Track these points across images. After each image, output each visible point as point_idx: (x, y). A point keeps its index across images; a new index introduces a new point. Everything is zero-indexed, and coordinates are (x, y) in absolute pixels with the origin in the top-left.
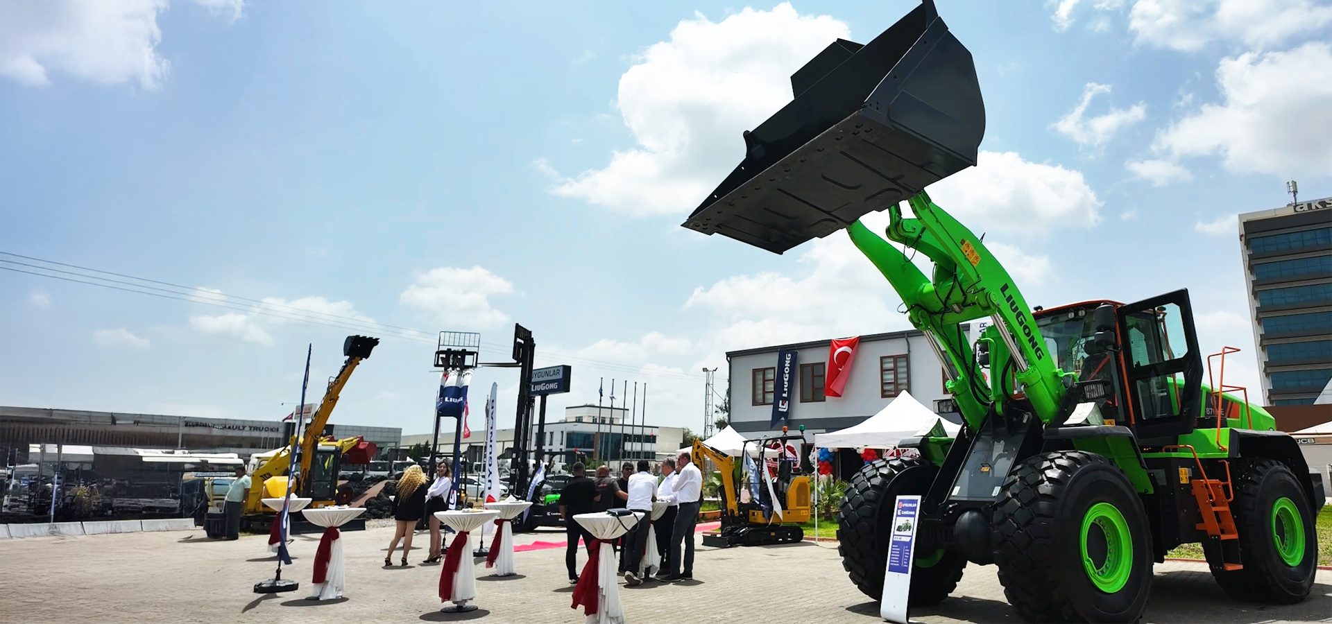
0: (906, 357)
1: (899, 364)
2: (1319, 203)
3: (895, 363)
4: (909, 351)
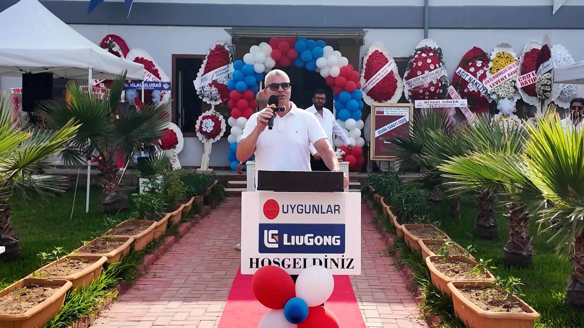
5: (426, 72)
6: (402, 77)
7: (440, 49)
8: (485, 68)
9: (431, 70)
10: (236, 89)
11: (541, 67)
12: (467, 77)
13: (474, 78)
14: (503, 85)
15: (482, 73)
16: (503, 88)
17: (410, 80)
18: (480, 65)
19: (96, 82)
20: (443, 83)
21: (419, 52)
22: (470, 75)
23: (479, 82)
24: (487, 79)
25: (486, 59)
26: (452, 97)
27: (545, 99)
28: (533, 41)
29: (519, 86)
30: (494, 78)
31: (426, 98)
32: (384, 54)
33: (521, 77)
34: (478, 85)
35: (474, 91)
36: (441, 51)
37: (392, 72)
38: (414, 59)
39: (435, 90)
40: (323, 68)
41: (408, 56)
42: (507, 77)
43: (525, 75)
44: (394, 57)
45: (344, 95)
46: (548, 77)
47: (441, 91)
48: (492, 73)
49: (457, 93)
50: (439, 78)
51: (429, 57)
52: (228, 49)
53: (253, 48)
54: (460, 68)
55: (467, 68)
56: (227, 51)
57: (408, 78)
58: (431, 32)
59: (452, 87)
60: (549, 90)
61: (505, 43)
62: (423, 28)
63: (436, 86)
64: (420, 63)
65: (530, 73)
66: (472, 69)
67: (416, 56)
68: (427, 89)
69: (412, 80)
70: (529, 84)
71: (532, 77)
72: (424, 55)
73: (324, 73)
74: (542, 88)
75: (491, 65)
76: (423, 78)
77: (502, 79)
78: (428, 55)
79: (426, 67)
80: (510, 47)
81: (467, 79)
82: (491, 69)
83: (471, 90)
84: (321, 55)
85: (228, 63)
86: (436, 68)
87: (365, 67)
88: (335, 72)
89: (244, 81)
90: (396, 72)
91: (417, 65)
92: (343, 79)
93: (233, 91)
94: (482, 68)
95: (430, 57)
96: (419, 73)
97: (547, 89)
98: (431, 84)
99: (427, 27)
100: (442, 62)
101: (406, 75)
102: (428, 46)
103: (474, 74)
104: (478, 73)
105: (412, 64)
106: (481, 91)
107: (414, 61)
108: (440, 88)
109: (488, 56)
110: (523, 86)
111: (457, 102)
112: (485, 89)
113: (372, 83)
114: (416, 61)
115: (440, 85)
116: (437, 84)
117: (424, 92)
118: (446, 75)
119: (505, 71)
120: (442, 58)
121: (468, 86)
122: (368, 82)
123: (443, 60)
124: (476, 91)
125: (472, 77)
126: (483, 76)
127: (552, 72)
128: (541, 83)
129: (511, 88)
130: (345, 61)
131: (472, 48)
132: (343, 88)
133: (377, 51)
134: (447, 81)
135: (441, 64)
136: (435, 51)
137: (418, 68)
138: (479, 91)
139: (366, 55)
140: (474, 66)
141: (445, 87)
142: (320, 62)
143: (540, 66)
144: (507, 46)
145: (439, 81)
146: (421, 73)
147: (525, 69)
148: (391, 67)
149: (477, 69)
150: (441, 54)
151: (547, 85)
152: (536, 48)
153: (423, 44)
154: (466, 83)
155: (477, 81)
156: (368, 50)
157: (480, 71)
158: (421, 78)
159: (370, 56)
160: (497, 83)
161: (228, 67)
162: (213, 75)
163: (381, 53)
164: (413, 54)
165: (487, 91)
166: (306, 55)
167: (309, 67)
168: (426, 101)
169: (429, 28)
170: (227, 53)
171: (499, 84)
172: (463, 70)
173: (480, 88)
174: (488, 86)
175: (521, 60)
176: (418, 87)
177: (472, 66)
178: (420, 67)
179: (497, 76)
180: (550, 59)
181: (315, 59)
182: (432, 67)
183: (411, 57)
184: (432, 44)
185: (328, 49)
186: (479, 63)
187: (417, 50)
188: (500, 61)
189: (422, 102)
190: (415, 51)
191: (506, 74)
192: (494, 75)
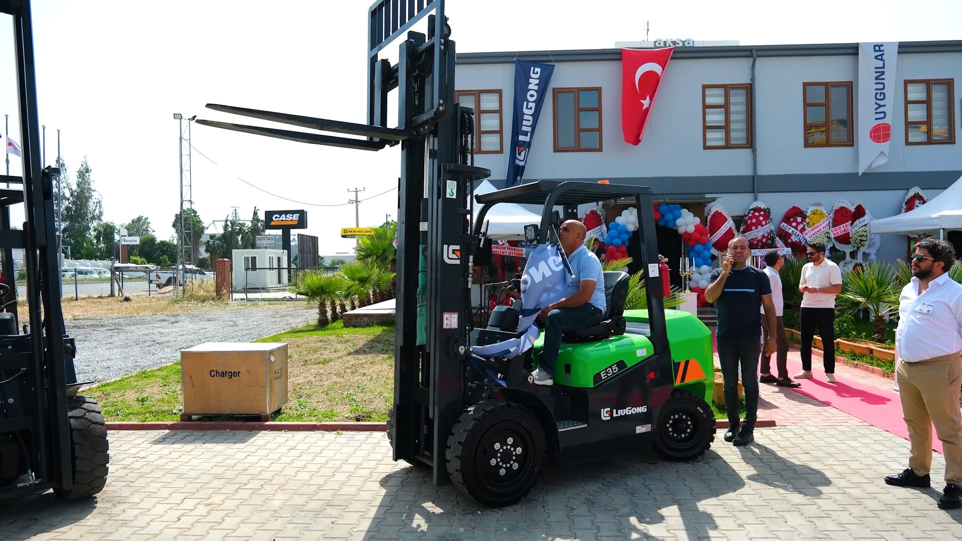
0: (749, 89)
1: (733, 99)
2: (671, 42)
3: (727, 97)
4: (753, 79)
5: (759, 227)
6: (738, 231)
7: (768, 208)
8: (804, 223)
9: (762, 226)
10: (612, 244)
11: (857, 222)
12: (790, 230)
13: (796, 231)
14: (819, 236)
15: (802, 227)
16: (819, 239)
17: (746, 234)
18: (800, 221)
19: (502, 242)
20: (772, 235)
21: (752, 212)
22: (793, 229)
23: (800, 234)
24: (806, 232)
25: (804, 217)
26: (778, 246)
27: (860, 247)
28: (840, 200)
29: (832, 236)
30: (811, 230)
31: (759, 247)
32: (723, 214)
33: (834, 229)
34: (799, 236)
35: (796, 241)
36: (769, 211)
37: (730, 228)
38: (748, 217)
39: (767, 241)
40: (681, 226)
41: (743, 215)
42: (822, 229)
43: (837, 227)
44: (732, 215)
45: (699, 247)
46: (864, 230)
47: (770, 242)
48: (809, 227)
49: (782, 243)
50: (769, 232)
51: (760, 215)
52: (600, 213)
53: (624, 213)
54: (783, 223)
55: (790, 224)
56: (599, 214)
57: (743, 232)
58: (760, 195)
59: (777, 238)
60: (865, 239)
61: (818, 202)
62: (753, 192)
63: (768, 239)
64: (754, 221)
65: (841, 226)
66: (794, 224)
67: (750, 215)
68: (759, 241)
69: (747, 233)
70: (840, 234)
71: (843, 229)
72: (757, 214)
73: (681, 230)
74: (859, 238)
75: (807, 220)
76: (757, 232)
77: (819, 231)
78: (760, 214)
79: (759, 223)
80: (822, 205)
81: (790, 232)
82: (808, 223)
83: (794, 241)
84: (679, 216)
85: (601, 224)
86: (766, 224)
87: (708, 224)
88: (691, 229)
89: (618, 238)
90: (734, 227)
91: (751, 222)
92: (698, 235)
93: (611, 246)
94: (801, 223)
95: (762, 216)
96: (753, 228)
97: (864, 239)
98: (763, 236)
99: (756, 190)
100: (770, 219)
101: (741, 229)
102: (759, 207)
103: (796, 228)
104: (798, 227)
105: (746, 221)
106: (802, 241)
107: (748, 219)
108: (769, 239)
109: (805, 213)
110: (836, 236)
111: (783, 250)
112: (805, 239)
113: (717, 236)
114: (751, 218)
115: (769, 237)
116: (768, 236)
117: (758, 243)
118: (773, 229)
119: (821, 225)
120: (770, 216)
121: (791, 237)
122: (713, 236)
123: (770, 217)
124: (798, 241)
125: (795, 230)
126: (803, 230)
127: (867, 226)
128: (859, 234)
129: (825, 238)
130: (697, 220)
131: (792, 207)
132: (698, 242)
133: (717, 212)
134: (774, 234)
135: (769, 220)
136: (764, 210)
137: (752, 224)
138: (800, 241)
139: (709, 214)
140: (795, 221)
141: (773, 239)
142: (679, 222)
143: (856, 220)
144: (819, 205)
145: (769, 234)
146: (755, 228)
147: (836, 222)
148: (730, 224)
149: (798, 224)
150: (769, 212)
151: (863, 235)
152: (843, 206)
153: (754, 205)
154: (790, 235)
155: (798, 233)
156: (710, 211)
157: (801, 225)
158: (755, 232)
159: (712, 216)
160: (814, 235)
161: (601, 227)
162: (591, 234)
163: (721, 213)
164: (747, 213)
165: (806, 241)
166: (669, 216)
167: (670, 225)
168: (760, 250)
169: (758, 192)
170: (599, 216)
171: (816, 235)
172: (786, 225)
173: (801, 238)
174: (807, 237)
175: (832, 215)
176: (753, 239)
177: (793, 221)
178: (754, 223)
179: (814, 229)
180: (865, 216)
181: (675, 219)
182: (764, 223)
183: (745, 216)
184: (762, 205)
185: (685, 211)
186: (799, 219)
187: (750, 210)
188: (815, 216)
189: (757, 250)
190: (748, 211)
191: (821, 227)
192: (811, 228)
